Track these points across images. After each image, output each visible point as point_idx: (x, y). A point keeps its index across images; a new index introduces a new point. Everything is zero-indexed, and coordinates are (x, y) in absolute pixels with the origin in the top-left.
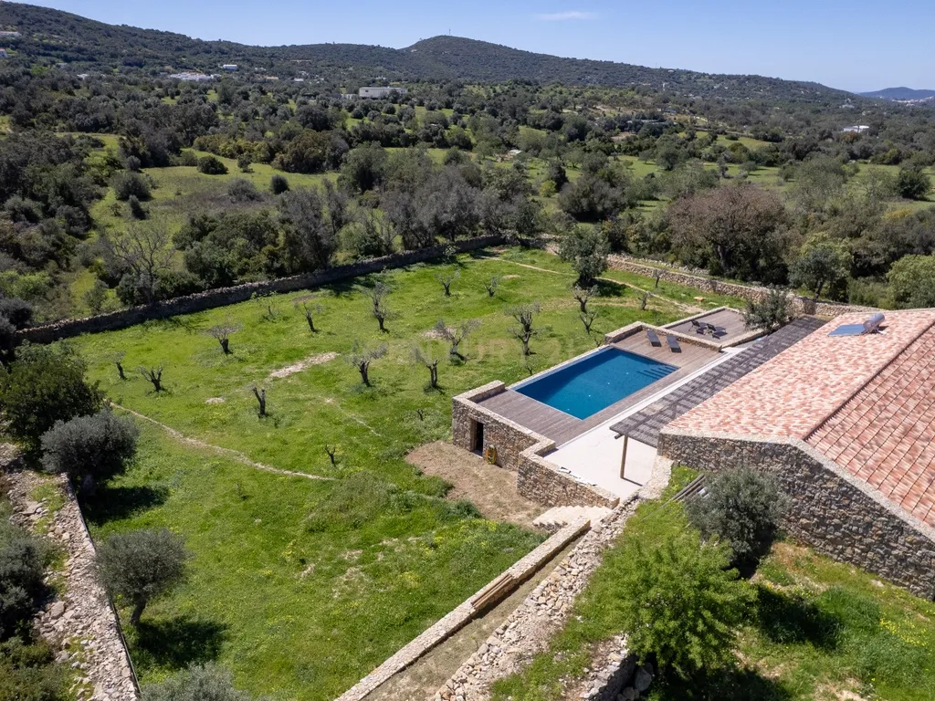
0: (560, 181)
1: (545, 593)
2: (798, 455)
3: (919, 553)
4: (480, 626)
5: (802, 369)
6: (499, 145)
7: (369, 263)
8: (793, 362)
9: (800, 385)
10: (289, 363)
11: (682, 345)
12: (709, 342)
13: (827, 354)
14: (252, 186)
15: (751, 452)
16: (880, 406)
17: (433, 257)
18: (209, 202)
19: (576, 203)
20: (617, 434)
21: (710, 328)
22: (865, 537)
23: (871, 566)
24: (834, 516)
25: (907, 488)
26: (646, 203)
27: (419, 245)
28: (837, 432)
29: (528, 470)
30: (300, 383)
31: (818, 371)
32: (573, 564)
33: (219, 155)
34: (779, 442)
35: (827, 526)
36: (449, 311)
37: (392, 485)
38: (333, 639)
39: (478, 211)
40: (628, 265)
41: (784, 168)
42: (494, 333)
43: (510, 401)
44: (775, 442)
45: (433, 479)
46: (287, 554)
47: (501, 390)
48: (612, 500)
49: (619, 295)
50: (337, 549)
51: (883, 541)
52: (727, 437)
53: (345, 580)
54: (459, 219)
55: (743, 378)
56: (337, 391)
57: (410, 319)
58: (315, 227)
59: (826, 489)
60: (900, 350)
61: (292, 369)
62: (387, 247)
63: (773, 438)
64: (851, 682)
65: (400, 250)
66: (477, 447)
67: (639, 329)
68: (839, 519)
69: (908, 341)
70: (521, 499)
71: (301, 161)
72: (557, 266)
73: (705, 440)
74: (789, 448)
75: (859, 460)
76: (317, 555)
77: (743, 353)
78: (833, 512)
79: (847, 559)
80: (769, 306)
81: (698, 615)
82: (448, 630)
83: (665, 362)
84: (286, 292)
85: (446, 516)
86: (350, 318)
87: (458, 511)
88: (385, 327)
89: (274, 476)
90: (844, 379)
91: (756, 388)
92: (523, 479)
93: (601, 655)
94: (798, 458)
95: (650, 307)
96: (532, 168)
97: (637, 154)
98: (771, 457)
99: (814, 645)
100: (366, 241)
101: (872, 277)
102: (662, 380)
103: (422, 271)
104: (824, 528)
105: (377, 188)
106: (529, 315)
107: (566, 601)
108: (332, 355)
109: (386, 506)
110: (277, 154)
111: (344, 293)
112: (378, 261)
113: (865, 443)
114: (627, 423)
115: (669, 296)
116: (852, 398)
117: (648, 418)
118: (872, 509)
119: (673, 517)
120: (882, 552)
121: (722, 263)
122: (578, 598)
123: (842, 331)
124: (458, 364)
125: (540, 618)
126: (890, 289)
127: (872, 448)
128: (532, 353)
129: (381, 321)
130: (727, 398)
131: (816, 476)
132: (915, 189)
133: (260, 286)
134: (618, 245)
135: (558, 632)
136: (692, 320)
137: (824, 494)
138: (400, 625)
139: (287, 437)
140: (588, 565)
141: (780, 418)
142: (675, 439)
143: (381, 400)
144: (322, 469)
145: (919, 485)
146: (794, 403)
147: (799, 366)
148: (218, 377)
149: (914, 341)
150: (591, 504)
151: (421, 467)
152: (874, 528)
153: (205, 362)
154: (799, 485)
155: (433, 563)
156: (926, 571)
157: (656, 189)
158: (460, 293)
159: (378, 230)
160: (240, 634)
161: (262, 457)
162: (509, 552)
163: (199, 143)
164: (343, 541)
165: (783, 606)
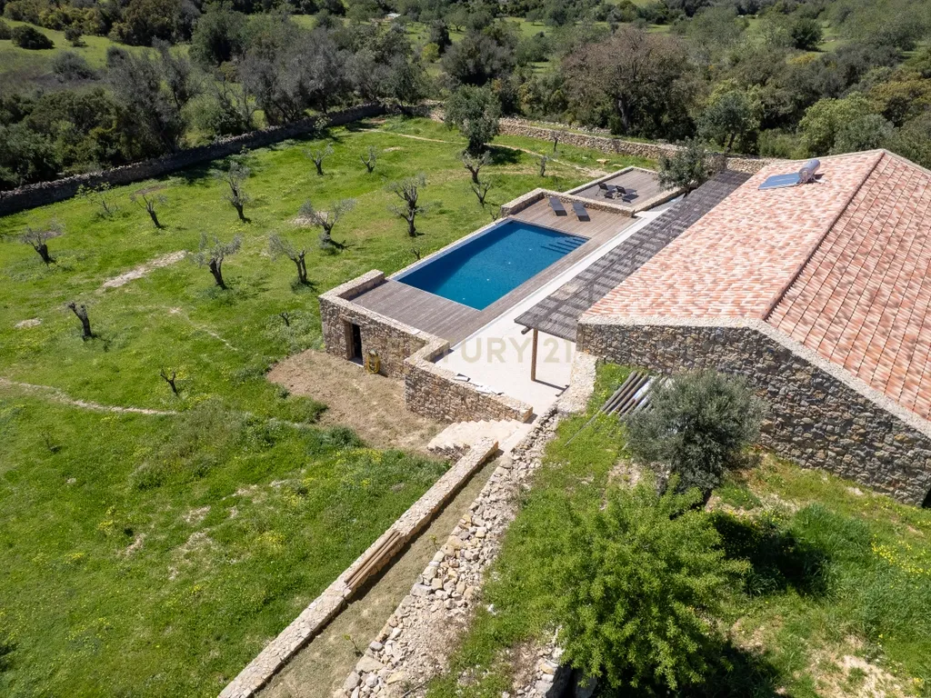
0: (444, 42)
1: (440, 571)
2: (758, 341)
3: (910, 453)
4: (358, 612)
5: (738, 230)
6: (375, 9)
7: (226, 143)
8: (725, 222)
9: (740, 250)
10: (128, 268)
11: (590, 212)
12: (620, 207)
13: (763, 210)
14: (83, 61)
15: (697, 340)
16: (839, 269)
17: (304, 133)
18: (31, 82)
19: (461, 65)
20: (524, 328)
21: (619, 191)
22: (842, 437)
23: (847, 470)
24: (804, 414)
25: (888, 370)
26: (537, 64)
27: (287, 120)
28: (800, 305)
29: (417, 380)
30: (139, 292)
31: (758, 231)
32: (478, 520)
33: (41, 25)
34: (734, 325)
35: (794, 426)
36: (322, 192)
37: (248, 415)
38: (165, 644)
39: (352, 77)
40: (522, 129)
41: (675, 24)
42: (375, 213)
43: (391, 294)
44: (728, 325)
45: (301, 401)
46: (106, 524)
47: (380, 281)
48: (523, 411)
49: (514, 162)
50: (176, 508)
51: (865, 441)
52: (666, 323)
53: (186, 551)
54: (329, 85)
55: (670, 245)
56: (186, 298)
57: (276, 205)
58: (152, 102)
59: (795, 381)
60: (847, 199)
61: (131, 275)
62: (247, 123)
63: (724, 321)
64: (851, 640)
65: (263, 126)
66: (355, 354)
67: (540, 197)
68: (811, 417)
69: (853, 189)
70: (412, 416)
71: (145, 31)
72: (444, 136)
73: (637, 328)
74: (747, 333)
75: (830, 340)
76: (150, 520)
77: (664, 215)
78: (804, 409)
79: (818, 464)
80: (686, 160)
81: (666, 611)
82: (314, 627)
83: (573, 233)
84: (127, 183)
85: (318, 448)
86: (204, 209)
87: (333, 440)
88: (246, 216)
89: (97, 416)
90: (792, 238)
91: (688, 257)
92: (411, 391)
93: (525, 666)
94: (759, 344)
95: (549, 173)
96: (413, 33)
97: (523, 15)
98: (723, 345)
99: (798, 592)
100: (221, 117)
101: (778, 129)
102: (571, 255)
103: (290, 149)
104: (791, 429)
105: (235, 59)
106: (414, 190)
107: (470, 579)
108: (181, 254)
109: (240, 443)
110: (114, 24)
111: (199, 180)
112: (238, 140)
113: (832, 317)
114: (536, 313)
115: (569, 160)
116: (808, 261)
117: (561, 303)
118: (853, 403)
119: (604, 437)
120: (862, 454)
121: (624, 120)
122: (487, 574)
123: (772, 182)
124: (333, 253)
125: (434, 616)
126: (804, 138)
127: (841, 322)
128: (419, 234)
129: (240, 209)
130: (656, 272)
131: (783, 366)
132: (807, 39)
133: (92, 177)
134: (509, 107)
135: (462, 636)
136: (599, 183)
137: (792, 388)
138: (258, 611)
139: (120, 363)
140: (499, 519)
141: (727, 293)
142: (599, 329)
143: (240, 303)
144: (161, 400)
145: (900, 365)
146: (738, 271)
147: (733, 225)
148: (35, 293)
149: (859, 188)
150: (498, 417)
151: (287, 386)
152: (854, 426)
153: (17, 276)
154: (759, 379)
155: (302, 515)
156: (916, 474)
157: (546, 49)
158: (335, 171)
159: (234, 104)
160: (30, 657)
161: (84, 392)
162: (398, 490)
163: (11, 10)
164: (185, 496)
165: (752, 541)
